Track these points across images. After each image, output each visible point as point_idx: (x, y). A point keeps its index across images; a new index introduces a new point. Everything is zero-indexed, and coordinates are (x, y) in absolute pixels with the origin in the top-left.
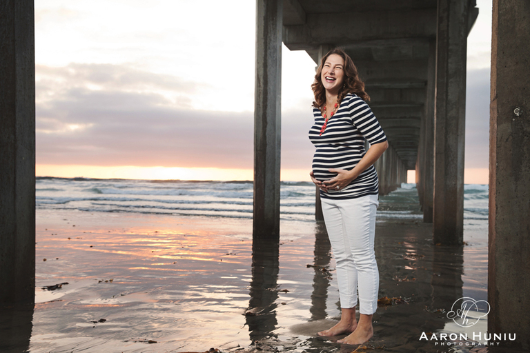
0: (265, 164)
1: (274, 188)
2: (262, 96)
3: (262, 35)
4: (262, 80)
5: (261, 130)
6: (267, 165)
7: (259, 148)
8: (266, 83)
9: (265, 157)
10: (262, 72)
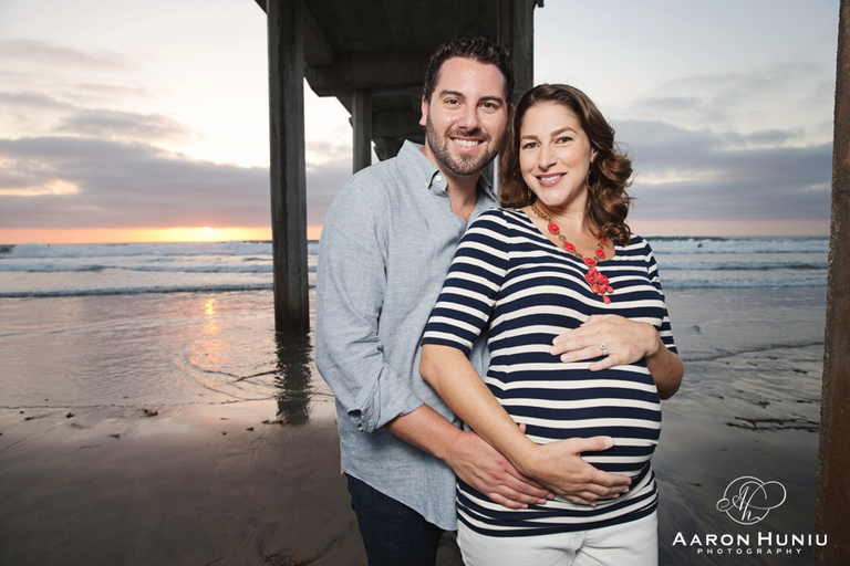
0: (286, 240)
1: (300, 271)
2: (279, 150)
3: (276, 71)
4: (278, 130)
5: (279, 196)
6: (289, 241)
7: (277, 219)
8: (283, 133)
9: (286, 231)
10: (278, 119)
